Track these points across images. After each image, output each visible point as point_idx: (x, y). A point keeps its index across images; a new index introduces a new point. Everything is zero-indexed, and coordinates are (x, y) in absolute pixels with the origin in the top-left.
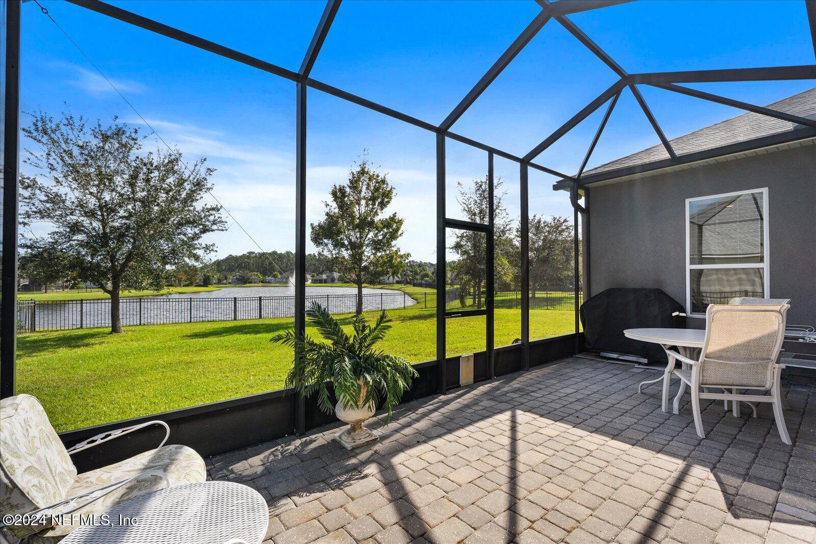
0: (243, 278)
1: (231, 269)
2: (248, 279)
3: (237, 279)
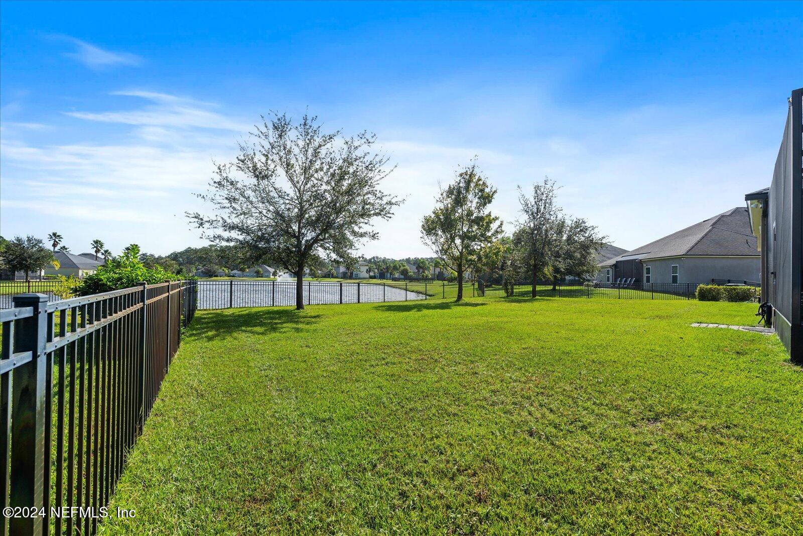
0: (210, 271)
1: (190, 262)
2: (215, 272)
3: (202, 272)
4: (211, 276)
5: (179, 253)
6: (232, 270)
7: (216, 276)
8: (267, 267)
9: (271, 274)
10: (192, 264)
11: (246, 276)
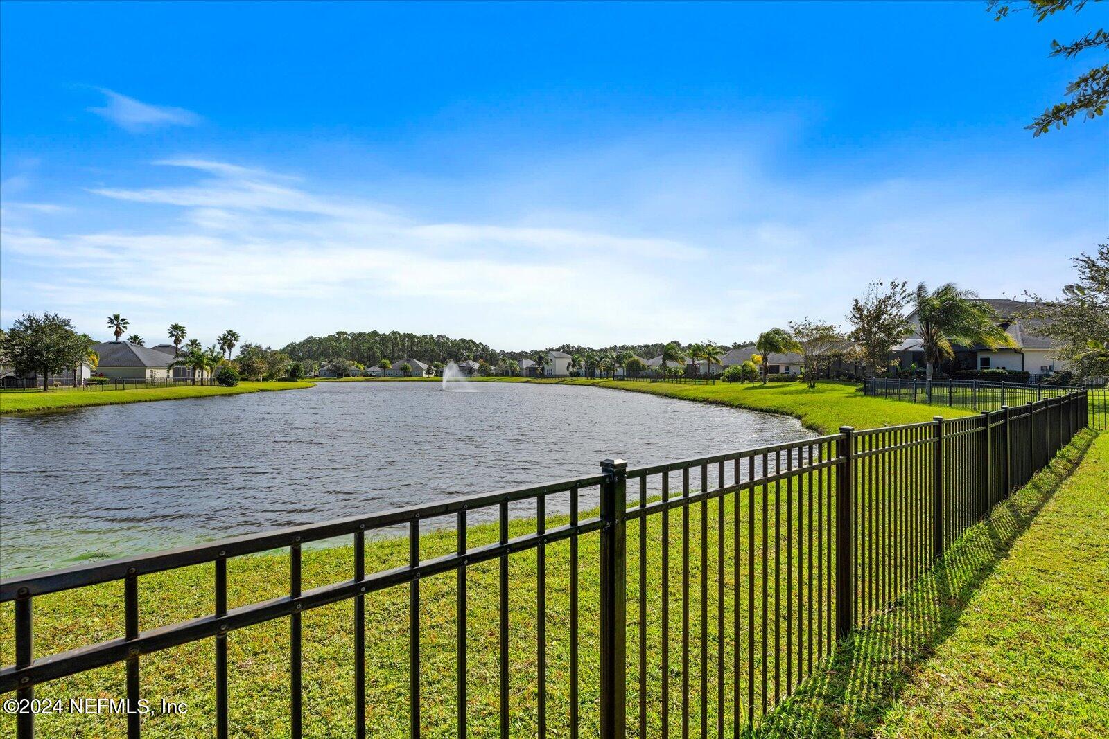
0: (339, 368)
1: (312, 356)
2: (345, 370)
3: (328, 370)
4: (340, 376)
5: (297, 345)
6: (368, 367)
7: (348, 376)
8: (417, 362)
9: (424, 372)
10: (315, 359)
11: (389, 375)
